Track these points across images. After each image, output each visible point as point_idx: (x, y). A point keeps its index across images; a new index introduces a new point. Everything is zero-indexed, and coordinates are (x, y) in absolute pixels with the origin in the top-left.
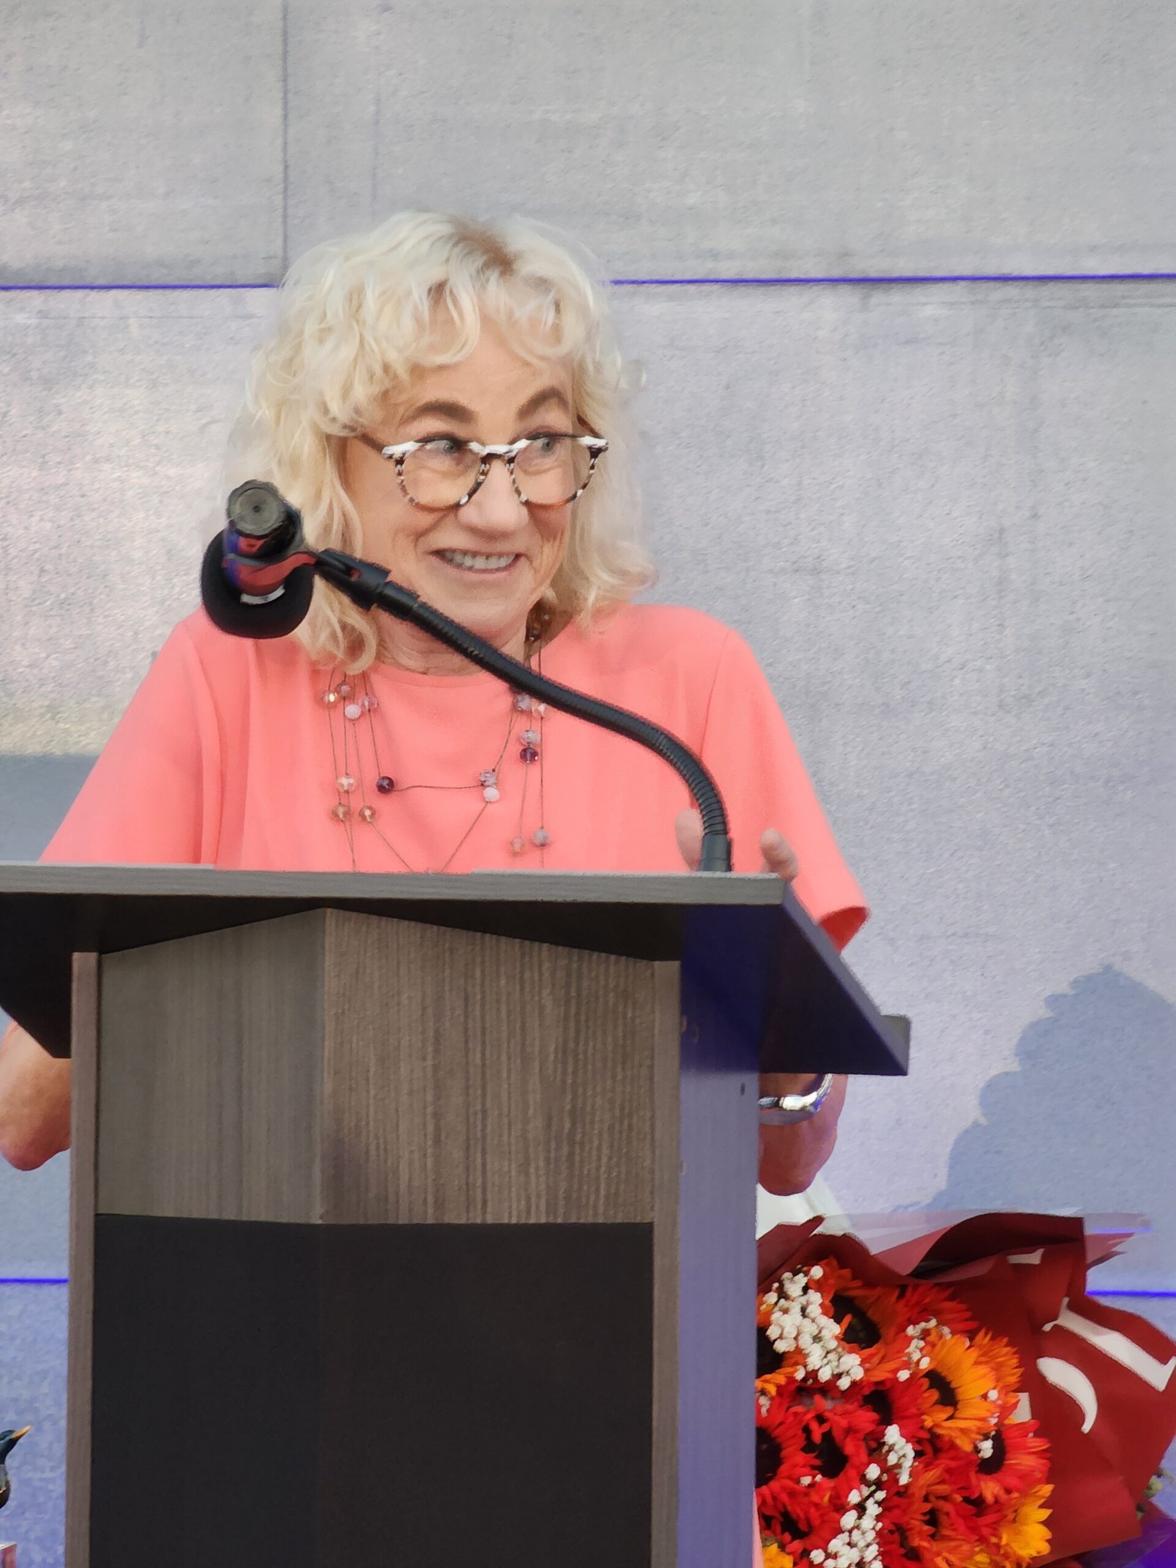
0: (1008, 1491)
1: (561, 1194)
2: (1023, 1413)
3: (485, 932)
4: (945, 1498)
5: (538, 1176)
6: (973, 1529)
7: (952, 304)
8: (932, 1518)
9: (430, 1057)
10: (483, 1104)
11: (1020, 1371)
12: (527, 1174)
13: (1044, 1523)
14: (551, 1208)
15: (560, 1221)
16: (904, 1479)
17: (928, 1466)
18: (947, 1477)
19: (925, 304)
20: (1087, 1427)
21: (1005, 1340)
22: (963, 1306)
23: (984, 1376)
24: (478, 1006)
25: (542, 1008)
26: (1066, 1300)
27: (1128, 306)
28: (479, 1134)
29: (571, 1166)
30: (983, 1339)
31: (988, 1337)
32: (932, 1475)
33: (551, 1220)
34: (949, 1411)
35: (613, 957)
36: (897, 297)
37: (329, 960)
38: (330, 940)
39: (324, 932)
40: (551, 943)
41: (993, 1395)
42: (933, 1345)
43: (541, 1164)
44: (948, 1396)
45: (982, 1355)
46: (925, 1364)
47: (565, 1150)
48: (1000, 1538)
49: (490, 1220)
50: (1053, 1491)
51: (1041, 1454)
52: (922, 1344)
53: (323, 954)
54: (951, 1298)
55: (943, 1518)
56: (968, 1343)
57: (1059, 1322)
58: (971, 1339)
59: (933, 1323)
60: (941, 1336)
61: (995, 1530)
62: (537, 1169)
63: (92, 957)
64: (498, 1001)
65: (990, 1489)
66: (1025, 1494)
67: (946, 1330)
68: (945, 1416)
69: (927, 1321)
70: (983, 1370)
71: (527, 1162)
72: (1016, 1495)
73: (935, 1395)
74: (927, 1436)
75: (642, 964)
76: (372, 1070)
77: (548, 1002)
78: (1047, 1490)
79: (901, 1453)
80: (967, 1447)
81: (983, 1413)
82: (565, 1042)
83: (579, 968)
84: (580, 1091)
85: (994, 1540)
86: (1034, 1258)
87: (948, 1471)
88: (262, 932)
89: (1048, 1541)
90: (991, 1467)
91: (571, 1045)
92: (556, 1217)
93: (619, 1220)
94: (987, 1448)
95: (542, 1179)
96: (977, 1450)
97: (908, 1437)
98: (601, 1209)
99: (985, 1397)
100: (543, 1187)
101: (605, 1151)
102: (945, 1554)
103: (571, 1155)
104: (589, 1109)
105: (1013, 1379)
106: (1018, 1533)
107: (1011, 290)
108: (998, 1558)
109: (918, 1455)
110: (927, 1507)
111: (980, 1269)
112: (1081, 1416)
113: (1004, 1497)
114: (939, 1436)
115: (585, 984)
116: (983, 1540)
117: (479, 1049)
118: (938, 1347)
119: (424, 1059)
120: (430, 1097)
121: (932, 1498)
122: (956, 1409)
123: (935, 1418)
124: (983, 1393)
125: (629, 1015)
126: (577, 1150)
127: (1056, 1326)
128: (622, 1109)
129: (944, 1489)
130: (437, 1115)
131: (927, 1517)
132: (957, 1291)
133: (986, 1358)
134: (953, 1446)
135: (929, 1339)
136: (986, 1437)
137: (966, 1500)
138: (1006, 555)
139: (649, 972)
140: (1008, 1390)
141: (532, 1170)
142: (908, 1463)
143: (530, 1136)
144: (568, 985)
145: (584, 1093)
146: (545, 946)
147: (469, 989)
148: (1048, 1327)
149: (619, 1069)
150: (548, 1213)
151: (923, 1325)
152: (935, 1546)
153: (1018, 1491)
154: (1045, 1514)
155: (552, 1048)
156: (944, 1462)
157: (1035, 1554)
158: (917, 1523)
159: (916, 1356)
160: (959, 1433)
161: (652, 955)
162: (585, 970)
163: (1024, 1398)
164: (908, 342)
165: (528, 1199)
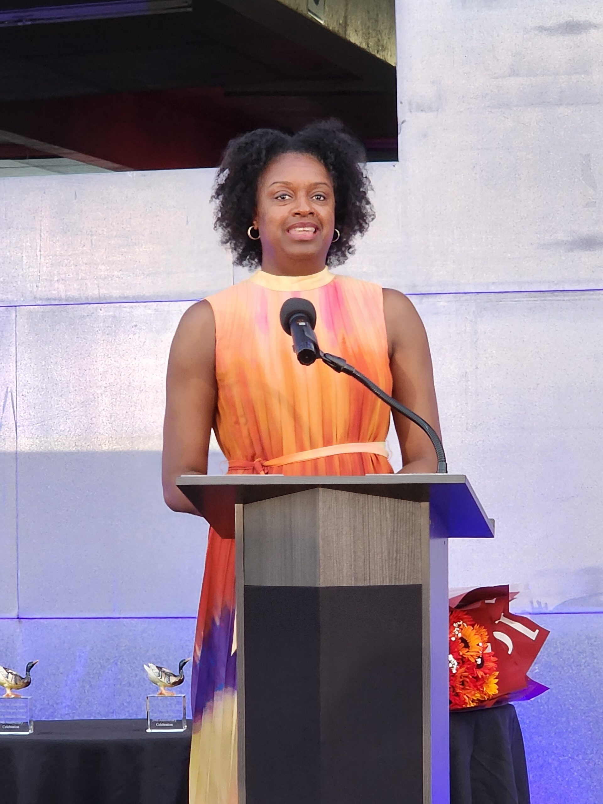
0: (486, 674)
1: (393, 576)
2: (489, 650)
3: (368, 494)
4: (467, 677)
5: (386, 570)
6: (475, 686)
7: (449, 301)
8: (463, 683)
9: (352, 534)
10: (369, 548)
11: (488, 637)
12: (383, 570)
13: (496, 684)
14: (390, 581)
15: (393, 584)
16: (454, 671)
17: (461, 667)
18: (467, 670)
19: (440, 302)
20: (510, 652)
21: (483, 627)
22: (471, 617)
23: (477, 639)
24: (367, 517)
25: (387, 518)
26: (503, 614)
27: (504, 301)
28: (368, 558)
29: (396, 568)
30: (476, 626)
31: (478, 626)
32: (462, 670)
33: (390, 584)
34: (467, 650)
35: (408, 501)
36: (431, 299)
37: (320, 504)
38: (320, 498)
39: (318, 494)
40: (389, 497)
41: (481, 644)
42: (462, 629)
43: (387, 566)
44: (467, 646)
45: (476, 632)
46: (460, 635)
47: (395, 562)
48: (483, 689)
49: (371, 585)
50: (499, 674)
51: (495, 662)
52: (458, 629)
53: (319, 502)
54: (466, 614)
55: (466, 683)
56: (472, 628)
57: (500, 620)
58: (473, 627)
59: (461, 623)
60: (464, 626)
61: (481, 686)
62: (386, 568)
63: (241, 505)
64: (373, 517)
65: (480, 674)
66: (490, 674)
67: (465, 625)
68: (466, 651)
69: (460, 622)
70: (477, 636)
71: (383, 566)
72: (488, 675)
73: (463, 645)
74: (461, 657)
75: (417, 503)
76: (334, 538)
77: (388, 516)
78: (497, 673)
79: (453, 663)
80: (473, 661)
81: (478, 650)
82: (394, 529)
83: (398, 506)
84: (399, 544)
85: (481, 689)
86: (493, 601)
87: (467, 668)
88: (298, 497)
89: (498, 689)
90: (480, 667)
91: (396, 529)
92: (392, 583)
93: (411, 584)
94: (479, 661)
95: (387, 571)
96: (476, 662)
97: (456, 658)
98: (406, 580)
99: (478, 645)
100: (387, 574)
101: (407, 563)
102: (467, 695)
103: (396, 563)
104: (401, 549)
105: (486, 639)
106: (488, 687)
107: (468, 296)
108: (482, 695)
109: (458, 663)
110: (461, 680)
111: (477, 605)
112: (508, 649)
113: (484, 676)
114: (465, 658)
115: (400, 510)
116: (478, 689)
117: (367, 531)
118: (464, 629)
119: (350, 535)
120: (352, 547)
121: (462, 677)
122: (469, 649)
123: (463, 652)
124: (477, 644)
125: (413, 519)
126: (398, 562)
127: (499, 622)
128: (412, 548)
129: (466, 674)
130: (355, 552)
131: (461, 683)
132: (469, 613)
133: (478, 633)
134: (469, 660)
135: (460, 627)
136: (479, 657)
137: (473, 677)
138: (468, 381)
139: (419, 506)
140: (484, 643)
141: (384, 569)
142: (455, 666)
143: (383, 558)
144: (394, 510)
145: (400, 545)
146: (387, 498)
147: (364, 512)
148: (497, 622)
149: (411, 537)
150: (389, 582)
151: (459, 623)
152: (464, 692)
153: (489, 674)
154: (497, 680)
155: (390, 531)
156: (466, 666)
157: (494, 693)
158: (458, 685)
159: (457, 633)
160: (470, 656)
161: (420, 501)
162: (400, 505)
163: (489, 644)
164: (435, 314)
165: (383, 578)
